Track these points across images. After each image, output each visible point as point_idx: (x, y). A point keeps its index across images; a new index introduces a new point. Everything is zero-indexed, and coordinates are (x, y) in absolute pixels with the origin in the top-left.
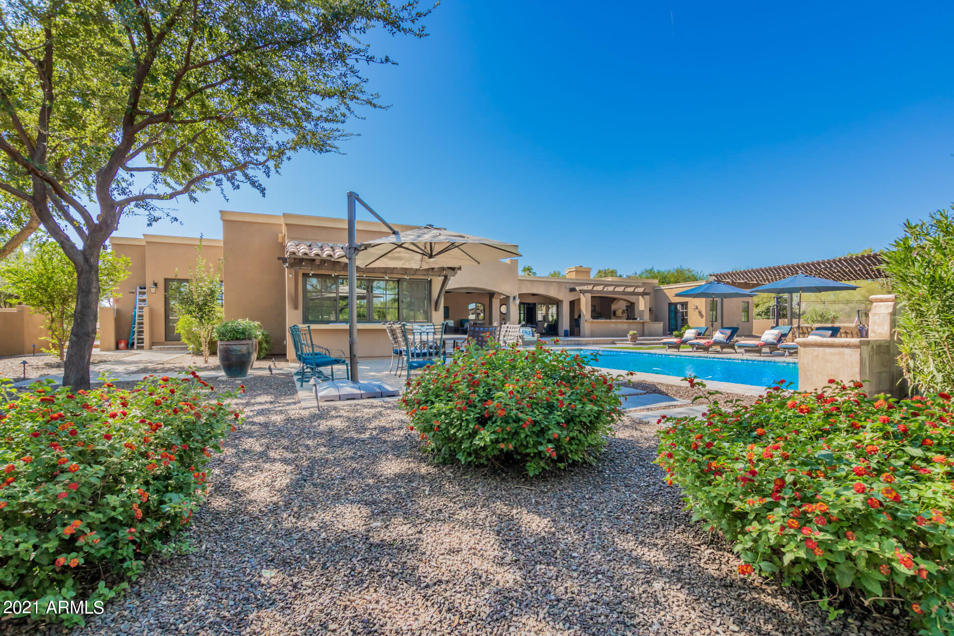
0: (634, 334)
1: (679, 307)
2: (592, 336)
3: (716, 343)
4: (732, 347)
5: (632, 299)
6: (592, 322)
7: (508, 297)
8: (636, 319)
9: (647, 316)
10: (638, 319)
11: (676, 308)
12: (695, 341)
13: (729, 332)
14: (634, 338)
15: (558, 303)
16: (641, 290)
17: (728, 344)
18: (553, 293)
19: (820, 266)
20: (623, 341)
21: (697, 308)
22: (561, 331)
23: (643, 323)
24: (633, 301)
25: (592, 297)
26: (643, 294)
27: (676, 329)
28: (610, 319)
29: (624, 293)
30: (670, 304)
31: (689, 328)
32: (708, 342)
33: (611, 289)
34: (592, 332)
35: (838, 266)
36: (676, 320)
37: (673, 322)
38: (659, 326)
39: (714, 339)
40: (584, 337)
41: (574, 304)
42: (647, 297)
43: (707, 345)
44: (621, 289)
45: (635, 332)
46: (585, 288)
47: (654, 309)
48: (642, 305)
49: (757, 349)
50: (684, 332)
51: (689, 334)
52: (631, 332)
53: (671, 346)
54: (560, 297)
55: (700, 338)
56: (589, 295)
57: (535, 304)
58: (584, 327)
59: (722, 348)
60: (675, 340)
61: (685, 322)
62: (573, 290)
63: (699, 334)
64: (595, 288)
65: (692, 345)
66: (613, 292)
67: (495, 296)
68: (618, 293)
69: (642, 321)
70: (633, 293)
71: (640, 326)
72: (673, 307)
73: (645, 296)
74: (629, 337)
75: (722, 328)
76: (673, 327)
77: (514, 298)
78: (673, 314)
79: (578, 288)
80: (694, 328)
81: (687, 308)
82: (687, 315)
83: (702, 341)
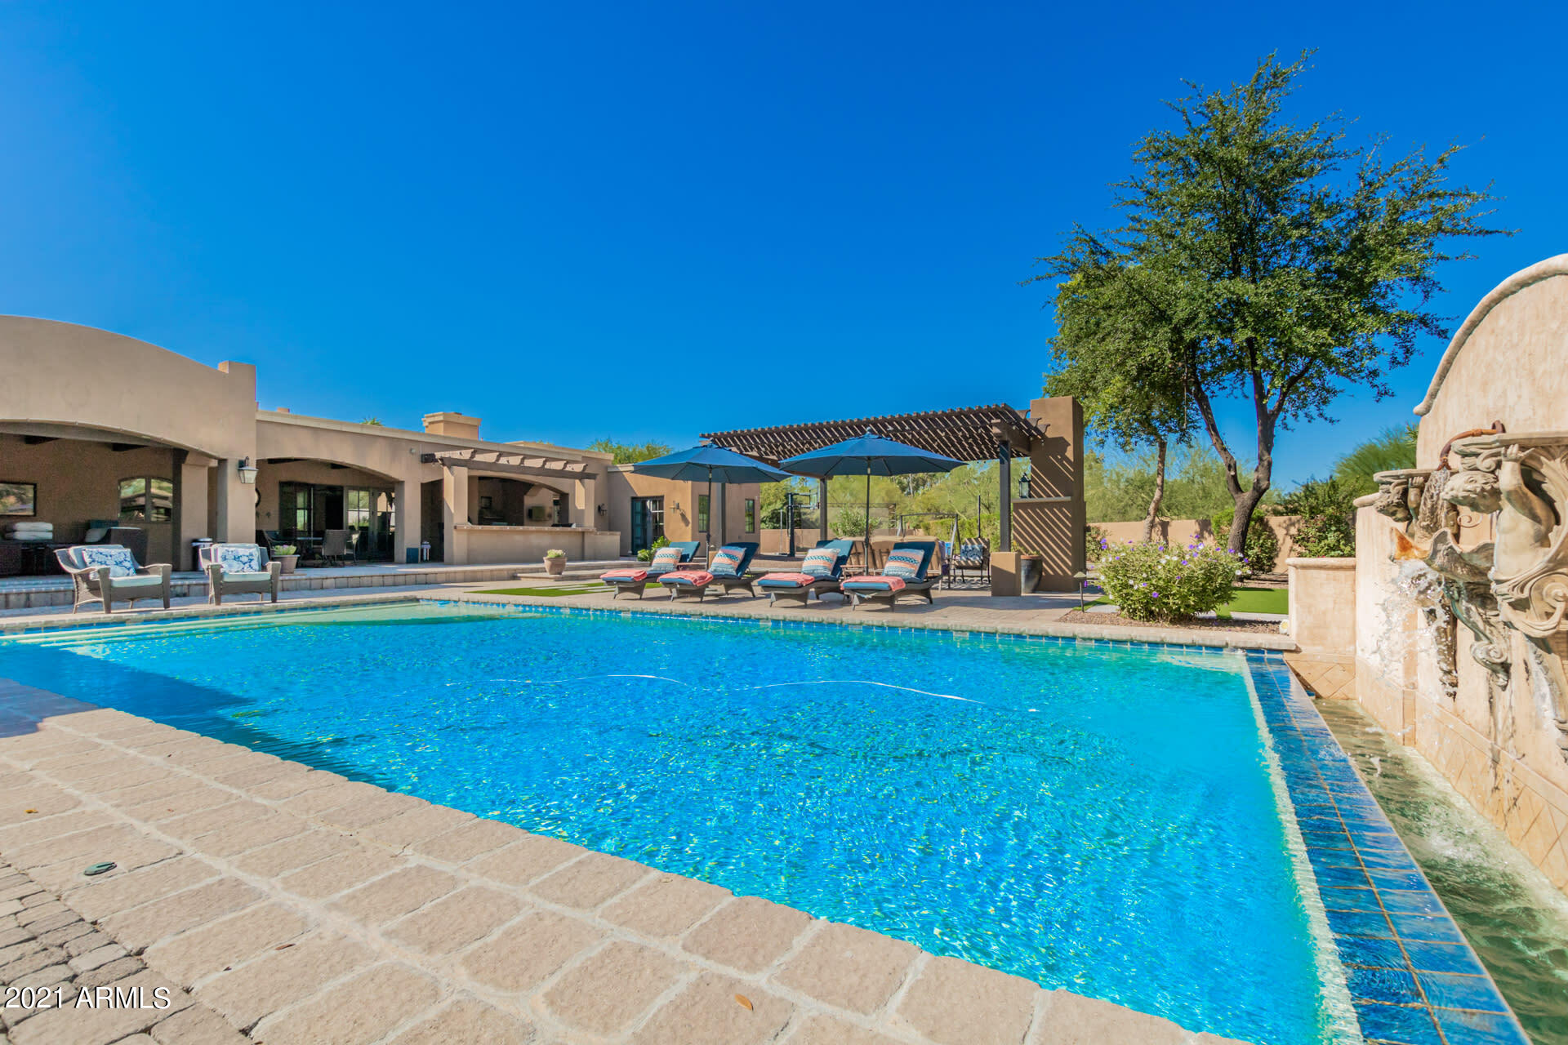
0: (558, 557)
1: (649, 504)
2: (469, 563)
3: (718, 578)
4: (747, 585)
5: (563, 484)
6: (470, 531)
7: (222, 462)
8: (570, 525)
9: (590, 521)
10: (574, 526)
11: (644, 506)
12: (675, 576)
13: (740, 553)
14: (557, 566)
15: (389, 486)
16: (578, 468)
17: (740, 579)
18: (376, 461)
19: (885, 427)
20: (537, 570)
21: (678, 508)
22: (400, 552)
23: (583, 533)
24: (565, 490)
25: (470, 478)
26: (583, 476)
27: (645, 546)
28: (522, 524)
29: (542, 472)
30: (634, 499)
31: (666, 544)
32: (703, 578)
33: (515, 461)
34: (469, 552)
35: (913, 428)
36: (645, 531)
37: (639, 533)
38: (613, 540)
39: (712, 569)
40: (451, 564)
41: (432, 494)
42: (590, 483)
43: (699, 584)
44: (537, 463)
45: (560, 552)
46: (456, 455)
47: (605, 508)
48: (582, 498)
49: (800, 591)
50: (656, 552)
51: (664, 556)
52: (552, 553)
53: (625, 586)
54: (395, 472)
55: (685, 568)
56: (464, 473)
57: (341, 489)
58: (451, 543)
59: (728, 587)
60: (632, 573)
61: (658, 531)
62: (428, 459)
63: (683, 558)
64: (479, 458)
65: (669, 584)
66: (520, 468)
67: (189, 459)
68: (530, 470)
69: (580, 529)
70: (562, 474)
71: (577, 540)
72: (639, 505)
73: (586, 481)
74: (547, 564)
75: (724, 544)
76: (639, 542)
77: (242, 464)
78: (639, 518)
79: (438, 455)
80: (674, 546)
81: (661, 508)
82: (662, 519)
83: (690, 576)
